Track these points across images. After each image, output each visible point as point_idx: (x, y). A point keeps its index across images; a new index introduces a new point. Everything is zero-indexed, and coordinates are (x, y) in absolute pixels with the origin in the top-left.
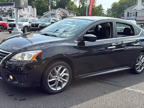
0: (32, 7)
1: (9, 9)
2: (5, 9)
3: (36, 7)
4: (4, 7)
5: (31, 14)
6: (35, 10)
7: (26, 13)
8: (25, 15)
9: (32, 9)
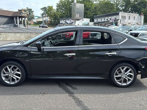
0: (139, 15)
1: (114, 19)
2: (111, 19)
3: (143, 14)
4: (110, 18)
5: (137, 22)
6: (143, 17)
7: (131, 21)
8: (130, 23)
9: (139, 17)
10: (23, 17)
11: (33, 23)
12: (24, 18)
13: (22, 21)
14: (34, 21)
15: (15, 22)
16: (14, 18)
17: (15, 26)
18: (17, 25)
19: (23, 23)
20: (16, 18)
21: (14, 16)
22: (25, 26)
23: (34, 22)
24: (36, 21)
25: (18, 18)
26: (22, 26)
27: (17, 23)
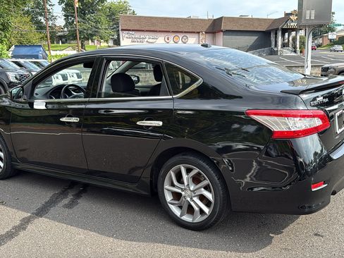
10: (293, 30)
11: (328, 42)
12: (295, 32)
13: (291, 39)
14: (330, 37)
15: (273, 43)
16: (272, 34)
17: (273, 53)
18: (275, 49)
19: (290, 46)
20: (276, 34)
21: (272, 30)
22: (295, 52)
23: (331, 40)
24: (335, 37)
25: (280, 34)
26: (287, 52)
27: (276, 45)
